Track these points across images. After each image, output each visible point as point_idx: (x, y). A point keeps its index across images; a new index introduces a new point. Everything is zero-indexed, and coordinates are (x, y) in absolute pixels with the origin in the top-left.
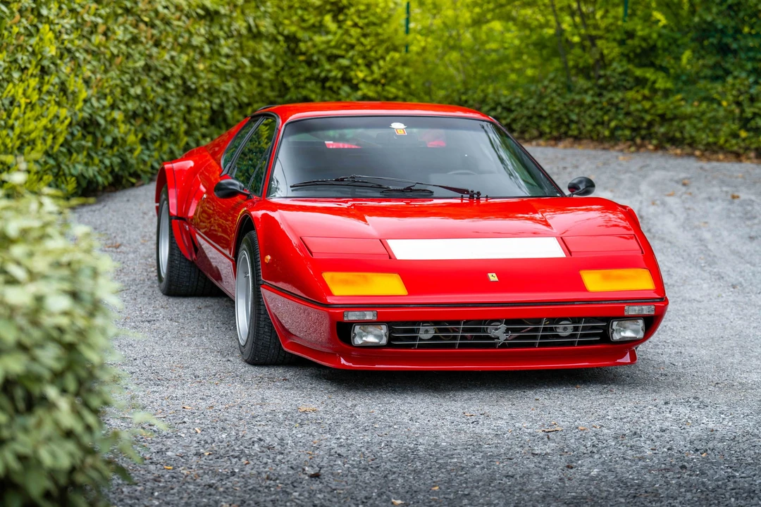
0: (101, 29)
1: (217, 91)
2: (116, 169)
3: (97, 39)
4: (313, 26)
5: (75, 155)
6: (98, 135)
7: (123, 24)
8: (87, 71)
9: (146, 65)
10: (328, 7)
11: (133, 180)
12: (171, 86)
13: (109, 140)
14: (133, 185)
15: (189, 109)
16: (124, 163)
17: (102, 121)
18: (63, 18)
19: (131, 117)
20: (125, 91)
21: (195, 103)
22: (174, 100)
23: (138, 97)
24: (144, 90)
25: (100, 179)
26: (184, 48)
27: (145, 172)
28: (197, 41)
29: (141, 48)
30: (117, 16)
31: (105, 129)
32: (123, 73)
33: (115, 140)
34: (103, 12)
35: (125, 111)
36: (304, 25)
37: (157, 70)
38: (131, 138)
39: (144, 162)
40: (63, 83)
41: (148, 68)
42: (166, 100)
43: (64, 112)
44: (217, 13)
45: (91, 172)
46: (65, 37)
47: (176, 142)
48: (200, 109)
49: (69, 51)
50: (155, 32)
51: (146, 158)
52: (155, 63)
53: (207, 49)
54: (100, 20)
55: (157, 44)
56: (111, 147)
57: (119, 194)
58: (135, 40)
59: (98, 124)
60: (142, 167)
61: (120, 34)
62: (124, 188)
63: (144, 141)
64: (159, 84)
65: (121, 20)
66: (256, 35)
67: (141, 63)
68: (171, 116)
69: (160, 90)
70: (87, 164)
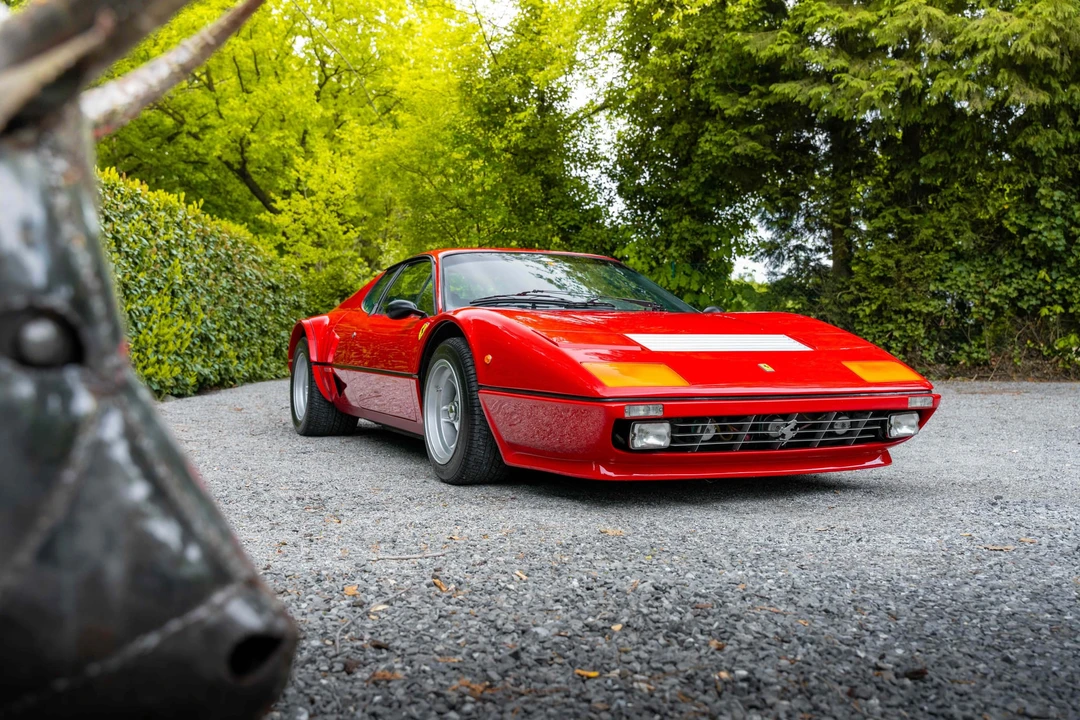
0: (211, 276)
1: (278, 335)
2: (223, 372)
3: (209, 282)
4: (329, 305)
5: (195, 358)
6: (211, 347)
7: (226, 277)
8: (204, 301)
9: (239, 308)
10: (338, 293)
11: (231, 383)
12: (254, 325)
13: (217, 352)
14: (231, 386)
15: (263, 344)
16: (227, 370)
17: (213, 338)
18: (187, 261)
19: (231, 340)
20: (227, 322)
21: (267, 340)
22: (256, 335)
23: (234, 328)
24: (238, 323)
25: (212, 377)
26: (262, 303)
27: (239, 379)
28: (267, 301)
29: (236, 296)
30: (221, 272)
31: (215, 344)
32: (226, 310)
33: (221, 352)
34: (213, 266)
35: (228, 335)
36: (324, 304)
37: (245, 313)
38: (231, 353)
39: (238, 371)
40: (187, 305)
41: (240, 311)
42: (251, 334)
43: (188, 325)
44: (278, 287)
45: (206, 371)
46: (188, 273)
47: (256, 362)
48: (269, 344)
49: (191, 284)
50: (245, 288)
51: (240, 369)
52: (244, 308)
53: (273, 308)
54: (211, 271)
55: (246, 296)
56: (218, 357)
57: (223, 391)
58: (232, 290)
59: (211, 340)
60: (237, 375)
61: (224, 283)
62: (225, 388)
63: (238, 358)
64: (246, 323)
65: (224, 274)
66: (298, 307)
67: (236, 306)
68: (253, 345)
69: (247, 327)
70: (203, 366)
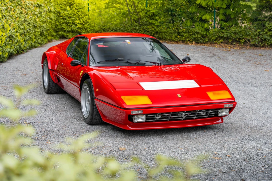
0: (13, 10)
1: (42, 26)
2: (18, 49)
3: (12, 12)
4: (64, 9)
5: (7, 46)
6: (13, 40)
7: (18, 8)
8: (9, 22)
9: (25, 20)
10: (68, 4)
11: (22, 52)
12: (31, 25)
13: (16, 41)
14: (22, 53)
15: (35, 32)
16: (20, 47)
17: (14, 36)
18: (2, 6)
19: (21, 34)
20: (19, 27)
21: (36, 30)
22: (32, 29)
23: (22, 29)
24: (24, 27)
25: (14, 52)
26: (34, 15)
27: (25, 49)
28: (36, 13)
29: (23, 15)
30: (16, 6)
31: (15, 38)
32: (19, 22)
33: (18, 41)
34: (13, 5)
35: (20, 33)
36: (62, 9)
37: (27, 21)
38: (22, 41)
39: (25, 47)
40: (3, 25)
41: (25, 21)
42: (30, 29)
43: (4, 34)
44: (41, 5)
45: (12, 50)
46: (3, 12)
47: (32, 41)
48: (38, 32)
49: (4, 16)
50: (26, 10)
51: (25, 46)
52: (27, 19)
53: (39, 15)
54: (12, 7)
55: (27, 14)
56: (16, 43)
57: (19, 56)
58: (21, 13)
59: (13, 37)
60: (24, 48)
61: (18, 11)
62: (20, 54)
63: (24, 41)
64: (28, 25)
65: (17, 7)
66: (50, 12)
67: (23, 19)
68: (31, 34)
69: (28, 27)
70: (10, 48)
